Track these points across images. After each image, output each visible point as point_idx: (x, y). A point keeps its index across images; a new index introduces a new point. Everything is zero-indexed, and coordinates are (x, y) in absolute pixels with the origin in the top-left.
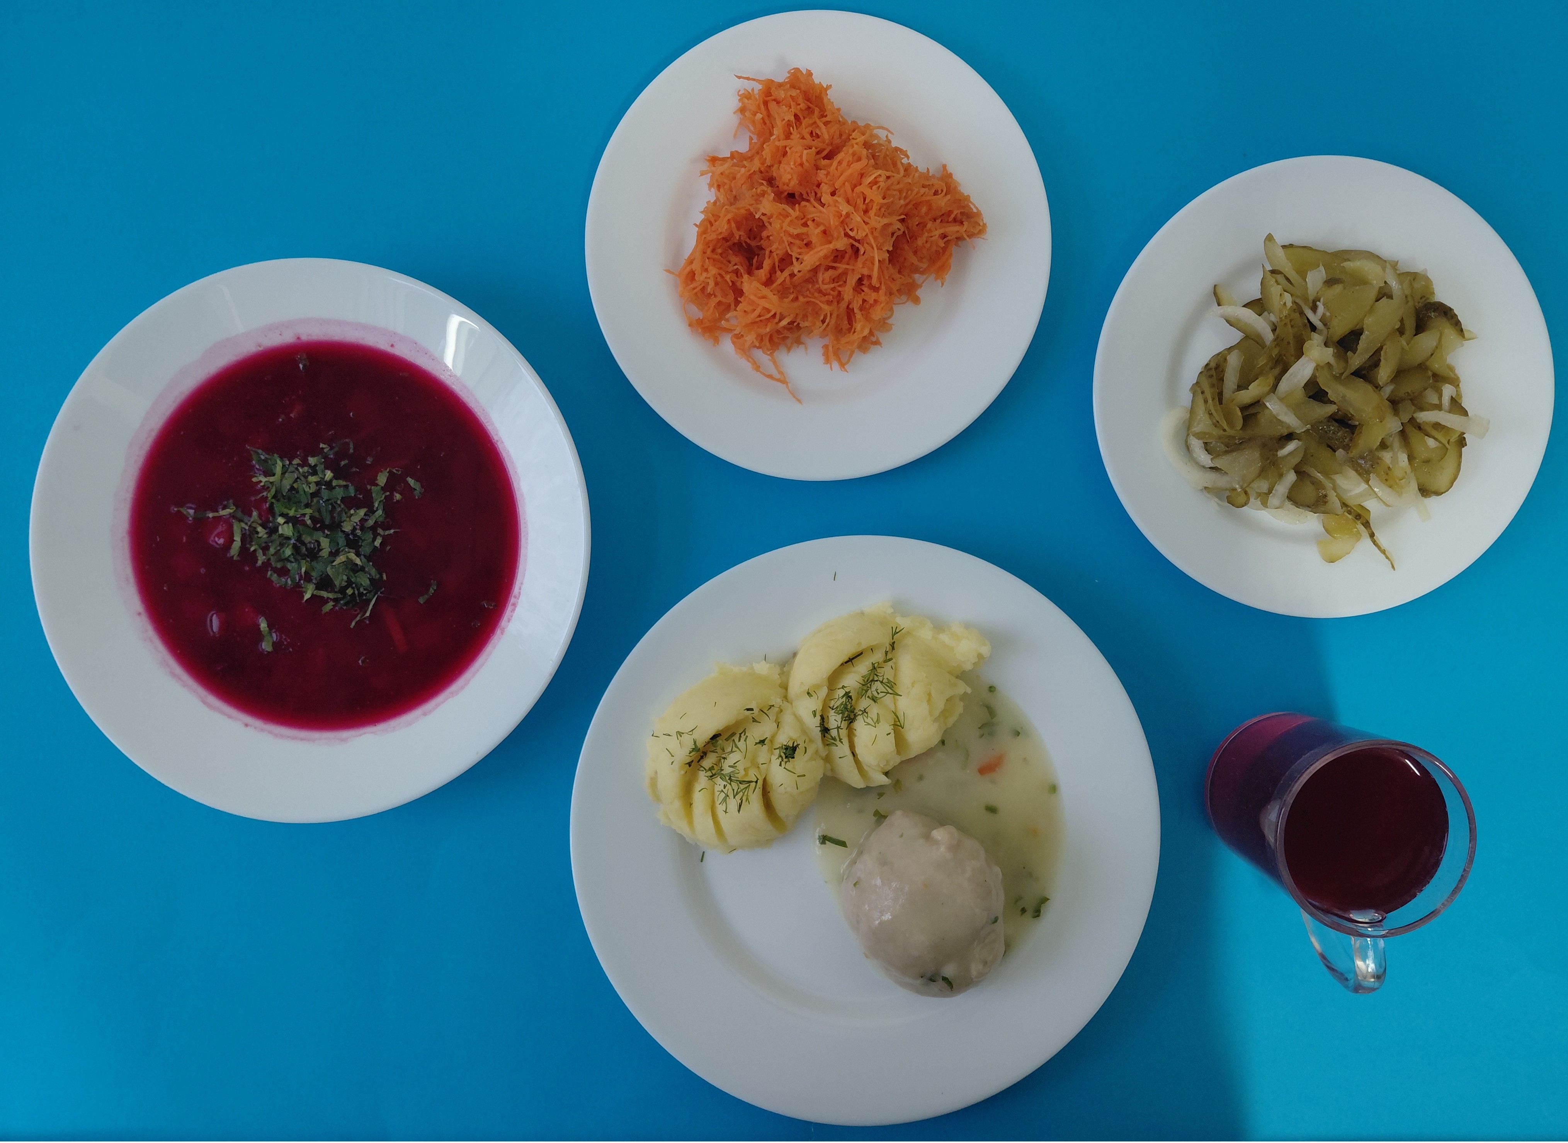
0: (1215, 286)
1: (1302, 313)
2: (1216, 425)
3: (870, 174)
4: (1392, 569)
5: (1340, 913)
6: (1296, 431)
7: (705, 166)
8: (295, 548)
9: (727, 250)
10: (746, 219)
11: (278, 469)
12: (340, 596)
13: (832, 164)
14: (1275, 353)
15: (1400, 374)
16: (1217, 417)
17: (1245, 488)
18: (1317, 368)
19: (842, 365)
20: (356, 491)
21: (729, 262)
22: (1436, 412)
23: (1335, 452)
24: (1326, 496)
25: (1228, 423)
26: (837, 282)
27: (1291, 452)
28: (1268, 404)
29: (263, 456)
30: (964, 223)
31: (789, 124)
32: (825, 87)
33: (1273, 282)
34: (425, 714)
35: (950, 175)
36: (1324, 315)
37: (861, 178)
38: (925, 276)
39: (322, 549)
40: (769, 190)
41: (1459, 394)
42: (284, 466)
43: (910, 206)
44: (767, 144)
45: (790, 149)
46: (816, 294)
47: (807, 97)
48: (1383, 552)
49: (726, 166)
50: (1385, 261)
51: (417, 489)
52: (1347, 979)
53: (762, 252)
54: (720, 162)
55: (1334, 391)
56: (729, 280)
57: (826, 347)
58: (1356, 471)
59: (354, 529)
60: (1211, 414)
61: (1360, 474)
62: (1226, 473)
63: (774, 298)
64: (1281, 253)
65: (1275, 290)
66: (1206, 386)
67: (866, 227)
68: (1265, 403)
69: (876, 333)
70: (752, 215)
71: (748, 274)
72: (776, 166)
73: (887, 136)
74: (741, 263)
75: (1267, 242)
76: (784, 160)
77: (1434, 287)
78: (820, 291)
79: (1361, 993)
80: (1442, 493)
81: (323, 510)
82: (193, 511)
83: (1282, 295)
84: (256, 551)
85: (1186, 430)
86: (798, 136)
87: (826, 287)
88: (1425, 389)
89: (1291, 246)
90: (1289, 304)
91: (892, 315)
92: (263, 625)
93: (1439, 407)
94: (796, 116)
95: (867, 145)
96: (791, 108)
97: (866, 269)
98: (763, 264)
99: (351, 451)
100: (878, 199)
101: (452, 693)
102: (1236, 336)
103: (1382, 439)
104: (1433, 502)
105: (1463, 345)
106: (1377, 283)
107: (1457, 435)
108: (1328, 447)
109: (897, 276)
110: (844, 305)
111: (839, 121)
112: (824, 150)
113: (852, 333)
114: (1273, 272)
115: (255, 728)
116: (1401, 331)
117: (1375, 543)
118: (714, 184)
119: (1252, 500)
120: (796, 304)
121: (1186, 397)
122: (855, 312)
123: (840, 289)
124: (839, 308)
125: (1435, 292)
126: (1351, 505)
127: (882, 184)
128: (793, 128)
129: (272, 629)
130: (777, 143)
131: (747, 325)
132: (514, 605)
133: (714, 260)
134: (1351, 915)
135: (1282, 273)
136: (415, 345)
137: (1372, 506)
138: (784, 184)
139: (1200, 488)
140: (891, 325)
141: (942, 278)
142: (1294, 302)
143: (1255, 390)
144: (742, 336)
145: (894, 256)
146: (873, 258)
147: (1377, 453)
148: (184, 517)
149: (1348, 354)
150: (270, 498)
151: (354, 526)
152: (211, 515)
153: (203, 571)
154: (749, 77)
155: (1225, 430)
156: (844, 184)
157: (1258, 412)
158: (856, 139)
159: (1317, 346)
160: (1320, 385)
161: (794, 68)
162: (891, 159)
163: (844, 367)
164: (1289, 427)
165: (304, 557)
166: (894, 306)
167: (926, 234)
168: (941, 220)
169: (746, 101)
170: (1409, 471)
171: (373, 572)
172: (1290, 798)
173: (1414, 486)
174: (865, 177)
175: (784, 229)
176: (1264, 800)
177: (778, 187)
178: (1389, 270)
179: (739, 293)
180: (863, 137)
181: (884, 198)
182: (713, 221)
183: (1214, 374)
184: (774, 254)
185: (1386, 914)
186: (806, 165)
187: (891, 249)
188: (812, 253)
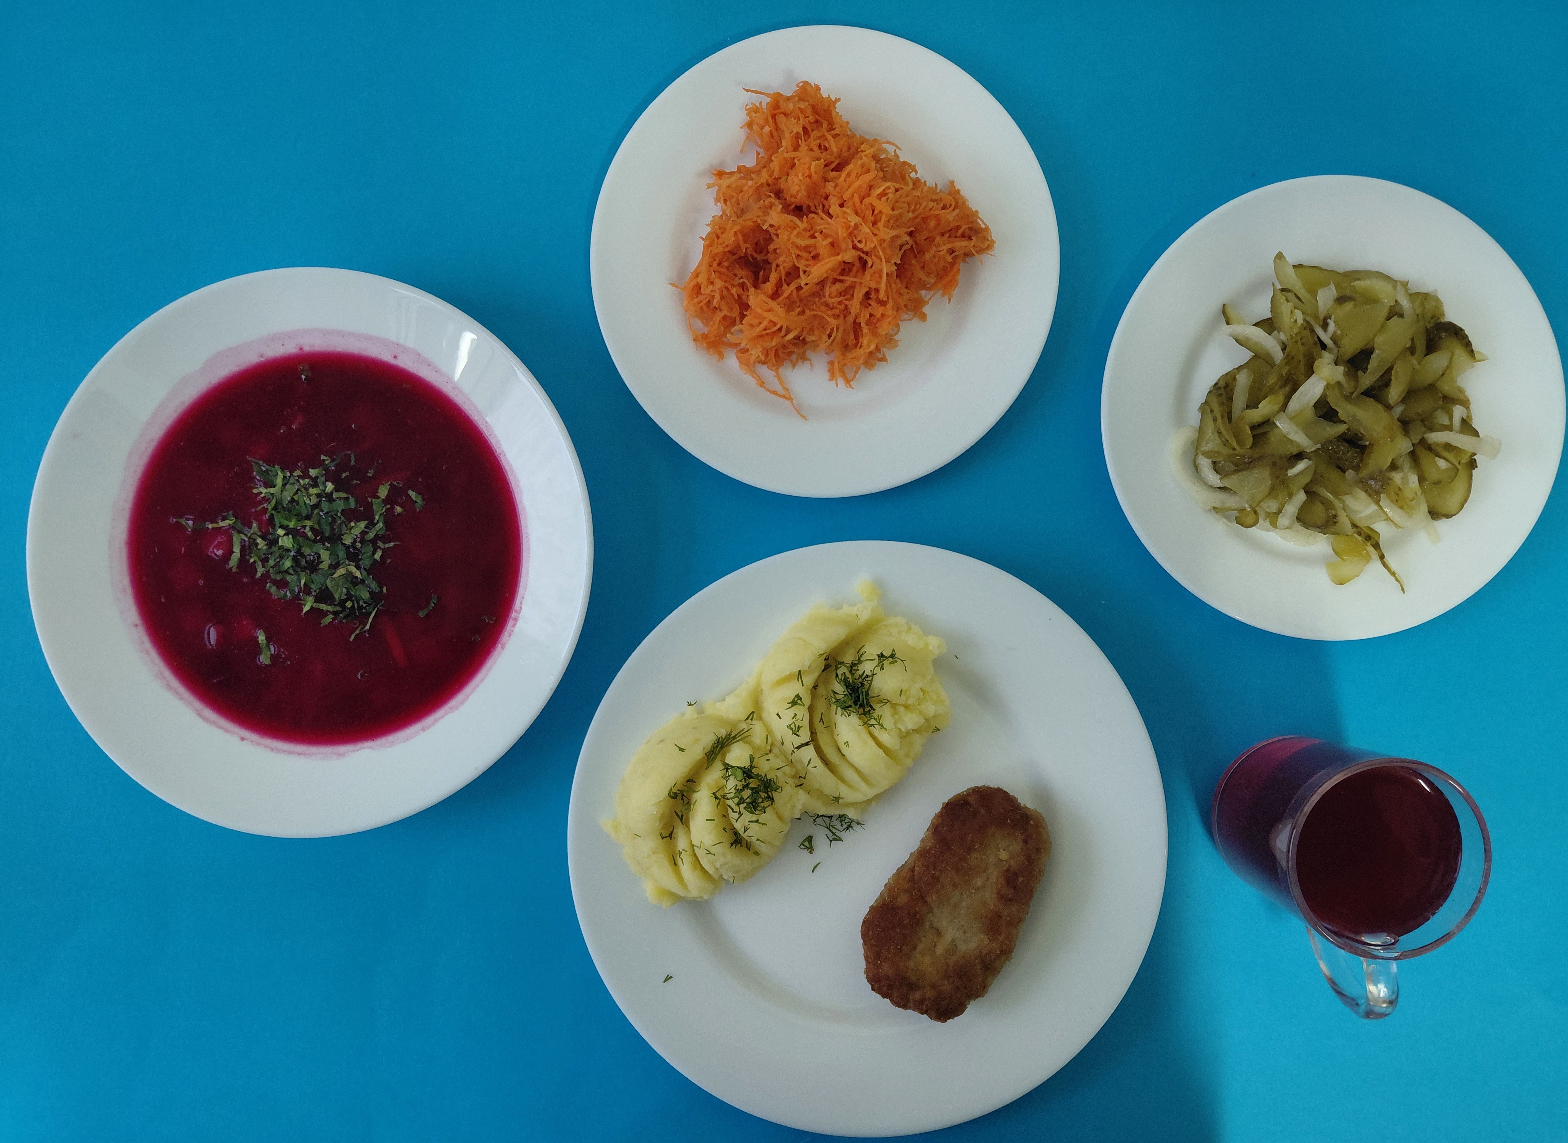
0: (1224, 305)
1: (1312, 331)
2: (1226, 443)
3: (879, 186)
4: (1402, 592)
5: (1353, 936)
6: (1306, 450)
7: (712, 180)
8: (295, 559)
9: (734, 264)
10: (753, 231)
11: (279, 481)
12: (338, 609)
13: (840, 176)
14: (1285, 371)
15: (1411, 394)
16: (1227, 435)
17: (1255, 507)
18: (1328, 387)
19: (848, 382)
20: (357, 503)
21: (735, 275)
22: (1447, 433)
23: (1345, 472)
24: (1336, 516)
25: (1238, 442)
26: (844, 296)
27: (1301, 472)
28: (1277, 423)
29: (264, 467)
30: (972, 238)
31: (797, 137)
32: (834, 100)
33: (1283, 299)
34: (424, 729)
35: (958, 191)
36: (1335, 332)
37: (870, 190)
38: (932, 293)
39: (323, 561)
40: (777, 202)
41: (1469, 416)
42: (284, 477)
43: (919, 220)
44: (776, 155)
45: (799, 160)
46: (823, 308)
47: (815, 109)
48: (1393, 574)
49: (734, 178)
50: (1396, 281)
51: (418, 501)
52: (1357, 1004)
53: (768, 266)
54: (727, 175)
55: (1344, 410)
56: (734, 294)
57: (831, 363)
58: (1366, 492)
59: (355, 541)
60: (1220, 433)
61: (1370, 495)
62: (1235, 493)
63: (781, 311)
64: (1291, 271)
65: (1286, 308)
66: (1216, 406)
67: (874, 239)
68: (1275, 422)
69: (883, 349)
70: (759, 226)
71: (754, 287)
72: (784, 178)
73: (895, 151)
74: (747, 277)
75: (1277, 260)
76: (793, 172)
77: (1444, 308)
78: (827, 305)
79: (1372, 1018)
80: (1453, 515)
81: (323, 522)
82: (192, 522)
83: (1293, 312)
84: (256, 563)
85: (1195, 448)
86: (807, 148)
87: (833, 300)
88: (1437, 409)
89: (1301, 266)
90: (1300, 321)
91: (899, 330)
92: (262, 638)
93: (1449, 428)
94: (804, 128)
95: (875, 157)
96: (799, 120)
97: (874, 282)
98: (769, 277)
99: (353, 463)
100: (887, 211)
101: (451, 708)
102: (1245, 356)
103: (1393, 459)
104: (1442, 524)
105: (1473, 367)
106: (1388, 302)
107: (1469, 455)
108: (1337, 468)
109: (904, 291)
110: (850, 319)
111: (848, 135)
112: (832, 162)
113: (858, 348)
114: (1283, 290)
115: (252, 741)
116: (1412, 350)
117: (1385, 565)
118: (720, 198)
119: (1261, 521)
120: (802, 317)
121: (1194, 417)
122: (862, 326)
123: (847, 303)
124: (845, 322)
125: (1445, 313)
126: (1362, 527)
127: (891, 196)
128: (801, 140)
129: (270, 642)
130: (786, 155)
131: (753, 339)
132: (516, 620)
133: (720, 273)
134: (1363, 938)
135: (1293, 292)
136: (418, 356)
137: (1381, 528)
138: (792, 197)
139: (1209, 507)
140: (898, 340)
141: (950, 294)
142: (1305, 320)
143: (1265, 408)
144: (747, 350)
145: (902, 270)
146: (881, 270)
147: (1387, 474)
148: (183, 528)
149: (1358, 373)
150: (269, 510)
151: (355, 539)
152: (210, 526)
153: (201, 582)
154: (757, 91)
155: (1234, 449)
156: (852, 196)
157: (1268, 432)
158: (865, 151)
159: (1328, 364)
160: (1331, 404)
161: (803, 82)
162: (899, 173)
163: (849, 384)
164: (1299, 445)
165: (304, 569)
166: (900, 322)
167: (934, 249)
168: (950, 235)
169: (754, 114)
170: (1419, 492)
171: (374, 586)
172: (1302, 819)
173: (1424, 508)
174: (874, 188)
175: (791, 241)
176: (1274, 820)
177: (785, 199)
178: (1399, 288)
179: (744, 307)
180: (872, 150)
181: (893, 210)
182: (720, 234)
183: (1224, 393)
184: (781, 267)
185: (1399, 937)
186: (814, 176)
187: (899, 262)
188: (819, 264)
